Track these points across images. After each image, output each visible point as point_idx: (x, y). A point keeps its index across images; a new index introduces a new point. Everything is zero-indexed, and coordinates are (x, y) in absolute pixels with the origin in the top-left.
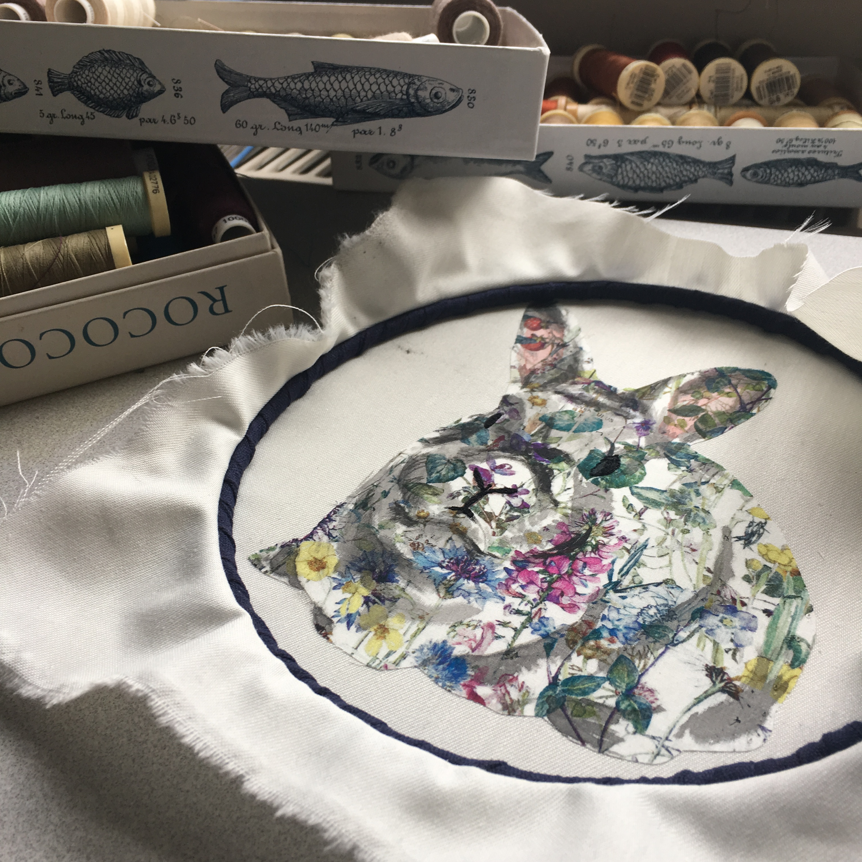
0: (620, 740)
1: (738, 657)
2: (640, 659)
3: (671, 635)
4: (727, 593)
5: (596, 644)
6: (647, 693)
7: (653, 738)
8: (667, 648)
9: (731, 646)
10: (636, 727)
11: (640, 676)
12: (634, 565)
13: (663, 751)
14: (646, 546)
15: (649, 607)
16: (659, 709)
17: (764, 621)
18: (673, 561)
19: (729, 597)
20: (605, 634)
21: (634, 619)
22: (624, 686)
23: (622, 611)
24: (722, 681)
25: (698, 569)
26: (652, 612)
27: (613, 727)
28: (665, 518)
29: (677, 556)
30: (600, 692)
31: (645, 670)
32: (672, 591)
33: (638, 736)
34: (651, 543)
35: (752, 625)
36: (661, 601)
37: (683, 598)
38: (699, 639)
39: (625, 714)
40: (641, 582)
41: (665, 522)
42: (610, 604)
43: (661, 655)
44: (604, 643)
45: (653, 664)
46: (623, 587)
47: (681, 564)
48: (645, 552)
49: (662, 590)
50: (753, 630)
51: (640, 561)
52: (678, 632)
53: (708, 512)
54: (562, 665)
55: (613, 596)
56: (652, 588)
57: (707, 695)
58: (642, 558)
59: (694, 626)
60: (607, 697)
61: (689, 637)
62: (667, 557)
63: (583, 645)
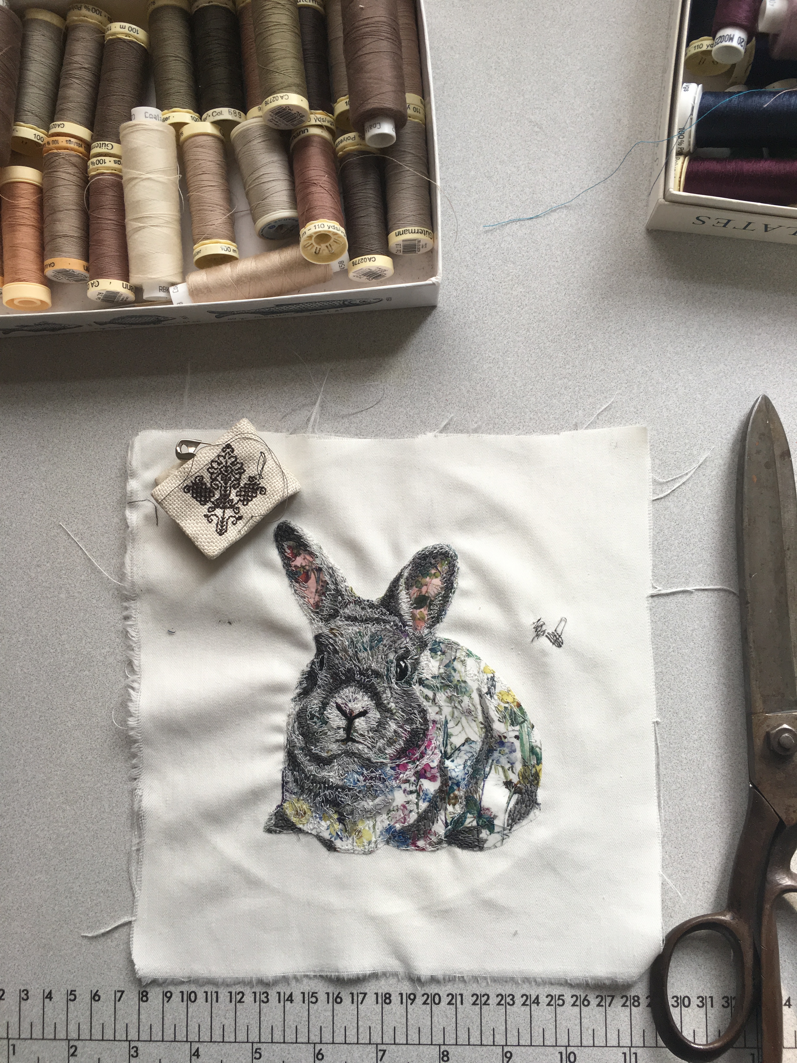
0: (486, 840)
1: (514, 771)
2: (476, 793)
3: (482, 773)
4: (495, 734)
5: (454, 795)
6: (487, 811)
7: (498, 832)
8: (484, 781)
9: (509, 765)
10: (490, 831)
11: (480, 803)
12: (447, 738)
13: (505, 837)
14: (447, 721)
15: (466, 761)
16: (495, 817)
17: (517, 743)
18: (464, 725)
19: (497, 736)
20: (455, 787)
21: (463, 772)
22: (475, 812)
23: (456, 770)
24: (513, 787)
25: (477, 725)
26: (469, 763)
27: (481, 836)
28: (447, 697)
29: (464, 720)
30: (468, 821)
31: (481, 799)
32: (472, 745)
33: (492, 834)
34: (449, 718)
35: (513, 749)
36: (470, 755)
37: (477, 747)
38: (495, 768)
39: (483, 827)
40: (456, 747)
41: (448, 700)
42: (449, 769)
43: (483, 786)
44: (456, 792)
45: (482, 794)
46: (449, 754)
47: (468, 725)
48: (449, 726)
49: (466, 747)
50: (515, 751)
51: (449, 734)
52: (485, 769)
53: (465, 682)
54: (445, 814)
55: (448, 763)
56: (462, 748)
57: (510, 799)
58: (449, 730)
59: (490, 761)
60: (472, 822)
61: (491, 769)
62: (460, 724)
63: (449, 798)
